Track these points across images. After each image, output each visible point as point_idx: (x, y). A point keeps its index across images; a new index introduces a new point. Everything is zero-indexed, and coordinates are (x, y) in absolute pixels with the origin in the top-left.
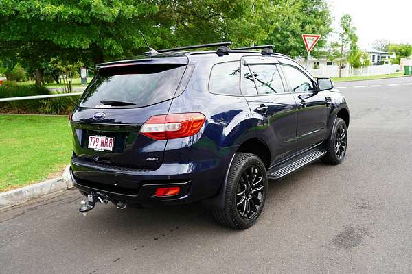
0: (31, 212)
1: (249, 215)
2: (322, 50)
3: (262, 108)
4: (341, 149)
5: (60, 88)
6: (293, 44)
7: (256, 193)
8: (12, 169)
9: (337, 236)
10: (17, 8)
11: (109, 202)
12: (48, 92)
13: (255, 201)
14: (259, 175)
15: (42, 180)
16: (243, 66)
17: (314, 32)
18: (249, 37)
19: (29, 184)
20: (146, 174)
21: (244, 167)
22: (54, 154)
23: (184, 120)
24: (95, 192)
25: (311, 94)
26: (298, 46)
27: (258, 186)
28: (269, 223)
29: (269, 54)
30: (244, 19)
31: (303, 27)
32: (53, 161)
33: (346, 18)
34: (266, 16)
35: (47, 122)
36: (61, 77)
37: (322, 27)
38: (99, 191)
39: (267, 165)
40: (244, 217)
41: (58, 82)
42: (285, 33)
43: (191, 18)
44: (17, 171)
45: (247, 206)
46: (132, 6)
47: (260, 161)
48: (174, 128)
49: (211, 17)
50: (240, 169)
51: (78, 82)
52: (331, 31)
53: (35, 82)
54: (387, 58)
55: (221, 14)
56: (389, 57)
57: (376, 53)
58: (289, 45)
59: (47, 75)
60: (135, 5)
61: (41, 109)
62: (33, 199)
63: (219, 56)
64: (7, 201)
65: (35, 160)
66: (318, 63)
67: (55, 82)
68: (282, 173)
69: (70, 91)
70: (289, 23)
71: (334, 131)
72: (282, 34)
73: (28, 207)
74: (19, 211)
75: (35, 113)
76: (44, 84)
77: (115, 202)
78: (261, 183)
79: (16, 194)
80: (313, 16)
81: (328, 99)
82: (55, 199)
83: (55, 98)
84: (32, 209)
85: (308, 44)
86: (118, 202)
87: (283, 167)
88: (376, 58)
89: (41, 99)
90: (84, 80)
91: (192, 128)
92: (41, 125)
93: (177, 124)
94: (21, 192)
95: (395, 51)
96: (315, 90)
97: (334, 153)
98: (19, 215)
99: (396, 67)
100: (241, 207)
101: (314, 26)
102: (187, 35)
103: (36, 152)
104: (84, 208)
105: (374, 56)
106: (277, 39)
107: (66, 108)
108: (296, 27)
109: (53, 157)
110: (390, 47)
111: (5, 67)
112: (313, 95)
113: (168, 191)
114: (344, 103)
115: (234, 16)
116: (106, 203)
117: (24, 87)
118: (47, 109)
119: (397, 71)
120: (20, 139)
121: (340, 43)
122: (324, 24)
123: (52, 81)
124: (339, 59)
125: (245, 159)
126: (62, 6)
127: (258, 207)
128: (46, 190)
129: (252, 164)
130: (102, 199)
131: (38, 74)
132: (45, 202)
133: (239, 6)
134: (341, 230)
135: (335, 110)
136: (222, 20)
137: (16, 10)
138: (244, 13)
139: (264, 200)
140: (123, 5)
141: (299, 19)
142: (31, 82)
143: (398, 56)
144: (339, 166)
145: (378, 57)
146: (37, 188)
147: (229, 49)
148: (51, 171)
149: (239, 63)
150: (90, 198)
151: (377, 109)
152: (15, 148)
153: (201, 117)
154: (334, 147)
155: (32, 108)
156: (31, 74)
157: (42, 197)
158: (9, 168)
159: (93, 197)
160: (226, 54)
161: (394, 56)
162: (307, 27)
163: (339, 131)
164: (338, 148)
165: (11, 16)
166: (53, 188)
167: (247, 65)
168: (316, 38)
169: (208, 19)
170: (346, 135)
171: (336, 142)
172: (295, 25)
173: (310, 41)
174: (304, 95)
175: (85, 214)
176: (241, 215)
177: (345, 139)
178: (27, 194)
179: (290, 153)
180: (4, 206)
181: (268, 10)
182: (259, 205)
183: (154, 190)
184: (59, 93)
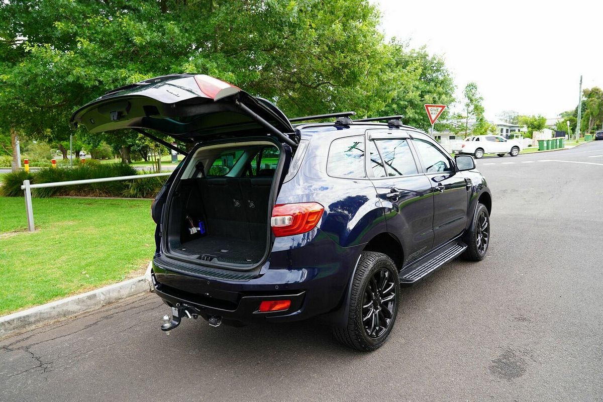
0: (105, 321)
1: (377, 333)
2: (444, 122)
3: (392, 195)
4: (484, 242)
5: (148, 167)
6: (411, 116)
7: (386, 303)
8: (87, 265)
9: (493, 362)
10: (101, 79)
11: (199, 316)
12: (133, 172)
13: (385, 314)
14: (391, 279)
15: (120, 280)
16: (368, 141)
17: (435, 102)
18: (363, 108)
19: (105, 284)
20: (246, 283)
21: (372, 270)
22: (137, 247)
23: (297, 212)
24: (181, 303)
25: (447, 175)
26: (417, 117)
27: (389, 294)
28: (403, 341)
29: (398, 127)
30: (358, 88)
31: (422, 96)
32: (135, 255)
33: (471, 87)
34: (383, 83)
35: (131, 207)
36: (150, 154)
37: (443, 96)
38: (186, 303)
39: (399, 267)
40: (371, 336)
41: (146, 160)
42: (402, 103)
43: (298, 85)
44: (92, 268)
45: (376, 321)
46: (230, 73)
47: (390, 262)
48: (284, 222)
49: (319, 85)
50: (367, 273)
51: (168, 160)
52: (453, 100)
53: (121, 159)
54: (517, 131)
55: (331, 82)
56: (519, 130)
57: (505, 126)
58: (408, 116)
59: (134, 152)
60: (233, 72)
61: (125, 192)
62: (110, 303)
63: (339, 129)
64: (79, 307)
65: (115, 255)
66: (439, 137)
67: (143, 160)
68: (416, 275)
69: (159, 171)
70: (406, 91)
71: (475, 221)
72: (398, 104)
73: (103, 315)
74: (91, 320)
75: (118, 196)
76: (130, 162)
77: (207, 318)
78: (393, 290)
79: (90, 298)
80: (433, 84)
81: (467, 181)
82: (136, 305)
83: (141, 179)
84: (106, 318)
85: (432, 116)
86: (210, 317)
87: (418, 266)
88: (505, 131)
89: (125, 181)
90: (174, 158)
91: (308, 222)
92: (124, 210)
93: (287, 217)
94: (95, 295)
95: (527, 124)
96: (452, 170)
97: (476, 246)
98: (90, 326)
99: (528, 141)
100: (369, 322)
101: (435, 95)
102: (292, 105)
103: (117, 244)
104: (167, 325)
105: (502, 129)
106: (394, 110)
107: (153, 190)
108: (415, 96)
109: (135, 250)
110: (520, 119)
111: (89, 144)
112: (450, 176)
113: (276, 304)
114: (483, 184)
115: (347, 84)
116: (195, 317)
117: (107, 167)
118: (132, 192)
119: (530, 146)
120: (98, 228)
121: (464, 114)
122: (446, 94)
123: (140, 159)
124: (464, 132)
125: (373, 260)
126: (151, 74)
127: (388, 321)
128: (124, 293)
129: (381, 266)
130: (191, 314)
131: (124, 151)
132: (123, 309)
133: (353, 73)
134: (498, 353)
135: (475, 194)
136: (331, 89)
137: (99, 81)
138: (359, 81)
139: (396, 311)
140: (220, 72)
141: (417, 88)
142: (117, 160)
143: (530, 129)
144: (480, 262)
145: (507, 130)
146: (114, 290)
147: (350, 121)
148: (131, 268)
149: (363, 137)
150: (175, 312)
151: (514, 190)
152: (93, 238)
153: (317, 208)
154: (475, 240)
155: (115, 191)
156: (116, 152)
157: (121, 301)
158: (83, 263)
159: (179, 311)
160: (347, 126)
161: (525, 129)
162: (427, 97)
163: (481, 220)
164: (480, 241)
165: (94, 87)
166: (133, 290)
167: (373, 140)
168: (440, 109)
169: (315, 88)
170: (489, 225)
171: (478, 233)
172: (413, 95)
173: (434, 112)
174: (438, 177)
175: (168, 333)
176: (367, 333)
177: (487, 230)
178: (102, 297)
179: (426, 250)
180: (74, 312)
181: (385, 77)
182: (390, 318)
183: (257, 304)
184: (145, 173)
